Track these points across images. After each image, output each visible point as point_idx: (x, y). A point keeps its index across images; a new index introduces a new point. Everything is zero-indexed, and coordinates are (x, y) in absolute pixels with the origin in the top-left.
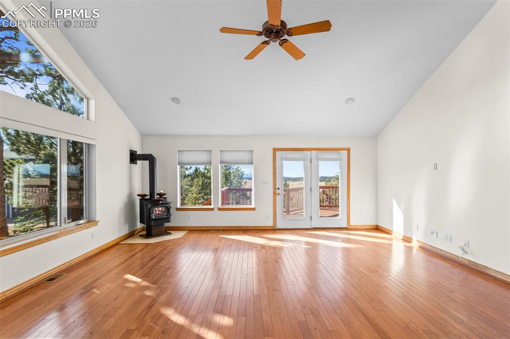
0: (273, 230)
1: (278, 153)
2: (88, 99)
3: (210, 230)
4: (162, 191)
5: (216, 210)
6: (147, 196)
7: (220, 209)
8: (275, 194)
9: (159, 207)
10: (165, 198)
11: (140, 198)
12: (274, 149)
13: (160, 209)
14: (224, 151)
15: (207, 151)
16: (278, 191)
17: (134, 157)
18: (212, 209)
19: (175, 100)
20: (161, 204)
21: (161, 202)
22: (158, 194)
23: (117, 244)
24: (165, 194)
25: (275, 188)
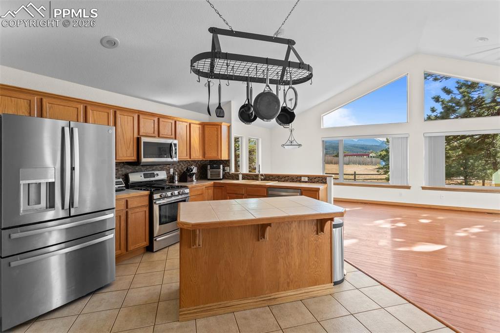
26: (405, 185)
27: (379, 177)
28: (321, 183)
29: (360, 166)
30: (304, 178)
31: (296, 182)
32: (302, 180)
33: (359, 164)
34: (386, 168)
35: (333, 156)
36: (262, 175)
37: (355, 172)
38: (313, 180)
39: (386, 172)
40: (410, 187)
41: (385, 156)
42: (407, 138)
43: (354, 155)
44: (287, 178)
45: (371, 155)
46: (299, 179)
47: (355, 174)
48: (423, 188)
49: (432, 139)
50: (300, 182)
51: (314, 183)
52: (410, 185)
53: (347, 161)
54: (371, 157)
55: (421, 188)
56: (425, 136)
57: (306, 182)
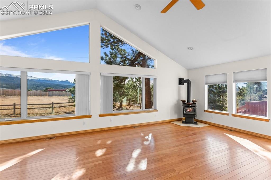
2: (155, 60)
3: (225, 129)
4: (194, 100)
5: (230, 115)
6: (186, 101)
7: (233, 115)
9: (190, 108)
10: (196, 103)
11: (182, 102)
13: (190, 109)
14: (237, 73)
15: (224, 74)
17: (181, 82)
18: (228, 114)
19: (190, 48)
20: (191, 106)
21: (191, 105)
22: (192, 101)
23: (169, 122)
24: (196, 101)
26: (88, 114)
27: (70, 104)
29: (59, 97)
33: (59, 96)
34: (73, 98)
35: (43, 91)
37: (53, 102)
39: (74, 101)
40: (91, 116)
41: (73, 90)
42: (89, 75)
43: (57, 90)
45: (67, 90)
47: (53, 104)
48: (100, 116)
49: (105, 78)
52: (91, 115)
53: (51, 94)
54: (67, 91)
55: (99, 116)
56: (101, 75)
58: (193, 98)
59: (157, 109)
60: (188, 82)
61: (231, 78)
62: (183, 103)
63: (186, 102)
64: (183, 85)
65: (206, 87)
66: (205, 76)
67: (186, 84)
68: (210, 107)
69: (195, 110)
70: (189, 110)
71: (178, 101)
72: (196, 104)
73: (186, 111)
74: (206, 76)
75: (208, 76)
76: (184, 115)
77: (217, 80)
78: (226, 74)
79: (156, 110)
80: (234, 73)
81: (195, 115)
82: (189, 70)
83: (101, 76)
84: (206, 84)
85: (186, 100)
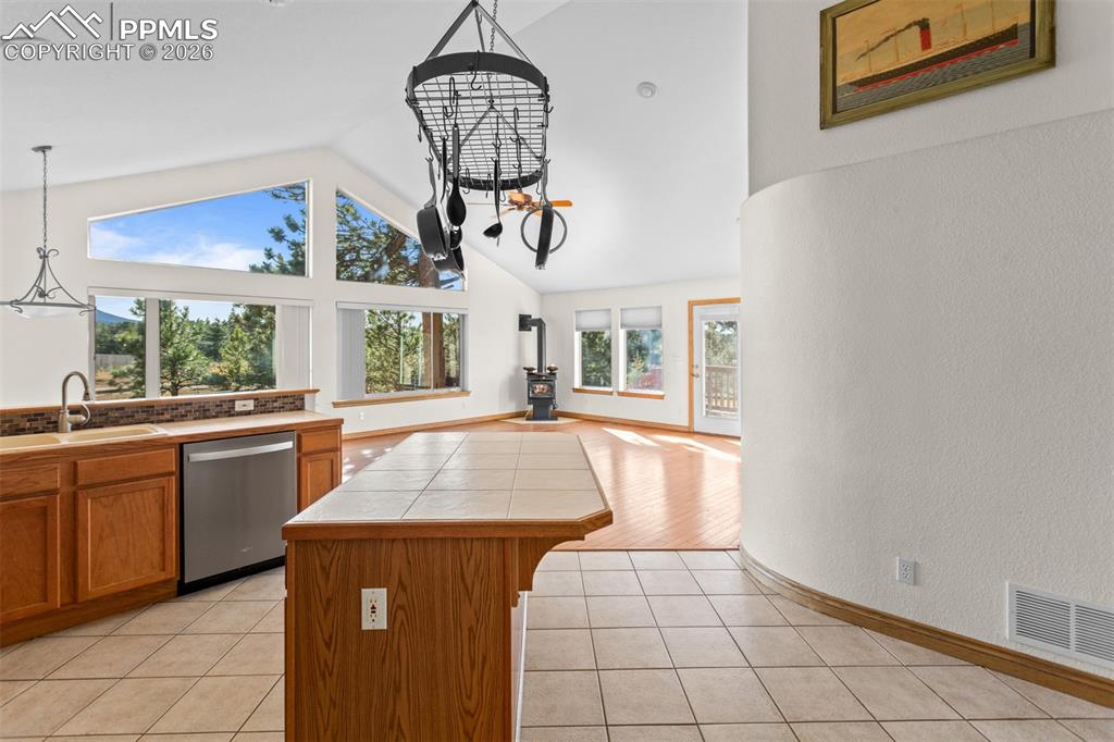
0: (689, 432)
1: (696, 308)
4: (553, 365)
5: (615, 394)
7: (621, 392)
8: (692, 375)
9: (543, 384)
11: (526, 371)
12: (689, 302)
13: (543, 386)
14: (627, 309)
15: (606, 310)
16: (695, 371)
17: (525, 323)
18: (611, 393)
20: (544, 380)
21: (543, 377)
22: (549, 369)
24: (556, 369)
25: (691, 366)
28: (291, 410)
30: (243, 402)
31: (216, 417)
32: (237, 409)
36: (75, 411)
38: (269, 405)
42: (308, 307)
44: (182, 410)
46: (225, 407)
48: (335, 404)
49: (348, 314)
50: (233, 415)
51: (272, 412)
55: (332, 405)
56: (338, 307)
57: (248, 413)
58: (549, 362)
59: (470, 389)
60: (540, 324)
61: (616, 319)
62: (529, 374)
63: (535, 371)
64: (530, 330)
65: (577, 337)
66: (574, 314)
67: (534, 329)
68: (586, 381)
69: (552, 388)
70: (539, 387)
71: (517, 370)
72: (554, 374)
73: (533, 392)
74: (577, 312)
75: (580, 312)
76: (531, 400)
77: (593, 322)
78: (610, 310)
79: (465, 392)
80: (622, 310)
81: (552, 399)
82: (543, 295)
83: (338, 310)
84: (577, 329)
85: (536, 367)
